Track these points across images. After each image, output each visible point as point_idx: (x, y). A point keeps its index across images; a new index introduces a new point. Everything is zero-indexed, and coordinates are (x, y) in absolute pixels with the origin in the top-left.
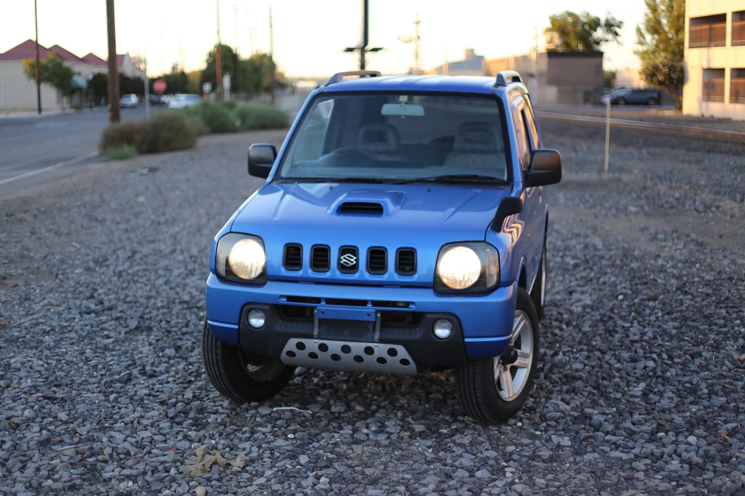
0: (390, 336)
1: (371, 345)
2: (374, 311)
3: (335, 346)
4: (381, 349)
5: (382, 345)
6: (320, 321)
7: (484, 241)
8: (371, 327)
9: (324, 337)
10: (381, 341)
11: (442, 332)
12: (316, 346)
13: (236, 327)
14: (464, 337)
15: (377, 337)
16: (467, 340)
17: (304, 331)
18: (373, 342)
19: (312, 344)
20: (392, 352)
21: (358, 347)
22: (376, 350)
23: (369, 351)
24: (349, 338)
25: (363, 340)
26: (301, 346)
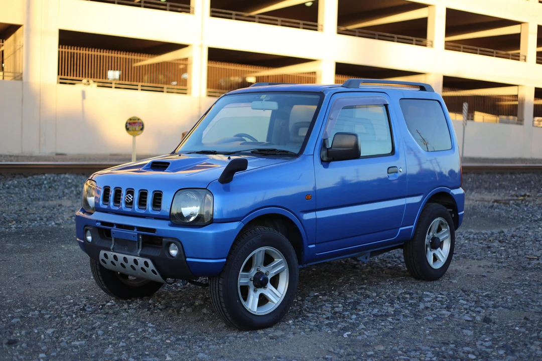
0: (145, 253)
1: (136, 258)
2: (136, 234)
3: (120, 256)
4: (141, 260)
5: (141, 258)
6: (115, 239)
7: (206, 189)
8: (137, 245)
9: (116, 251)
10: (142, 256)
11: (174, 252)
12: (112, 256)
13: (83, 241)
14: (186, 258)
15: (139, 253)
16: (188, 259)
17: (107, 246)
18: (137, 256)
19: (111, 254)
20: (146, 264)
21: (131, 258)
22: (138, 261)
23: (135, 261)
24: (127, 252)
25: (133, 254)
26: (106, 255)
